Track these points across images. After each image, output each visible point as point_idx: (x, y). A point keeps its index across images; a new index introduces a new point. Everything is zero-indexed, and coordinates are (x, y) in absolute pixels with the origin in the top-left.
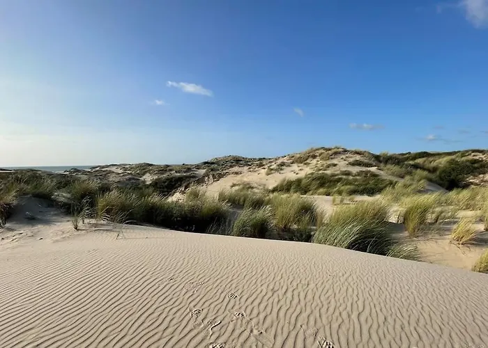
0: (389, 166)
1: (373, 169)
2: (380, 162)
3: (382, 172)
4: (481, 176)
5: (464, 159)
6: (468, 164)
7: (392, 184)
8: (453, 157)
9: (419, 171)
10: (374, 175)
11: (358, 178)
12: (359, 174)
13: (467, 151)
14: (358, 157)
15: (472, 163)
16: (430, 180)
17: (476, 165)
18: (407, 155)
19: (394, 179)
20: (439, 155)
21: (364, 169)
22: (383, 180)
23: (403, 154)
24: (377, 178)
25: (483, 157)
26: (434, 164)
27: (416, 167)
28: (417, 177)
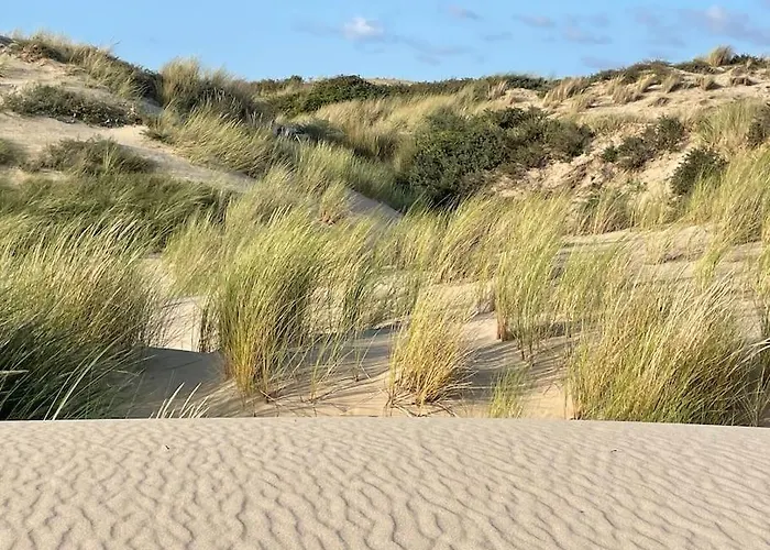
0: (197, 122)
1: (129, 136)
2: (160, 102)
3: (168, 150)
4: (534, 173)
5: (481, 108)
6: (493, 127)
7: (212, 204)
8: (448, 100)
9: (323, 151)
10: (133, 165)
11: (56, 177)
12: (60, 158)
13: (492, 82)
14: (54, 75)
15: (504, 125)
16: (364, 189)
17: (516, 132)
18: (288, 90)
19: (221, 181)
20: (404, 91)
21: (85, 133)
22: (175, 188)
23: (272, 86)
24: (144, 179)
25: (539, 104)
26: (383, 127)
27: (315, 134)
28: (313, 176)
